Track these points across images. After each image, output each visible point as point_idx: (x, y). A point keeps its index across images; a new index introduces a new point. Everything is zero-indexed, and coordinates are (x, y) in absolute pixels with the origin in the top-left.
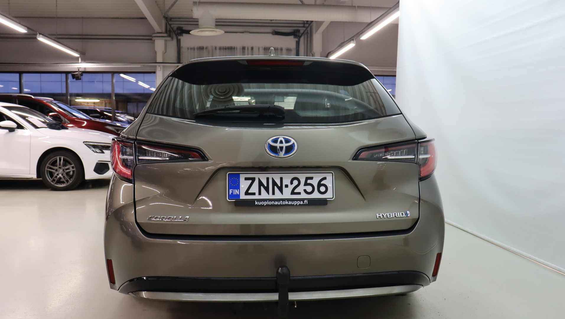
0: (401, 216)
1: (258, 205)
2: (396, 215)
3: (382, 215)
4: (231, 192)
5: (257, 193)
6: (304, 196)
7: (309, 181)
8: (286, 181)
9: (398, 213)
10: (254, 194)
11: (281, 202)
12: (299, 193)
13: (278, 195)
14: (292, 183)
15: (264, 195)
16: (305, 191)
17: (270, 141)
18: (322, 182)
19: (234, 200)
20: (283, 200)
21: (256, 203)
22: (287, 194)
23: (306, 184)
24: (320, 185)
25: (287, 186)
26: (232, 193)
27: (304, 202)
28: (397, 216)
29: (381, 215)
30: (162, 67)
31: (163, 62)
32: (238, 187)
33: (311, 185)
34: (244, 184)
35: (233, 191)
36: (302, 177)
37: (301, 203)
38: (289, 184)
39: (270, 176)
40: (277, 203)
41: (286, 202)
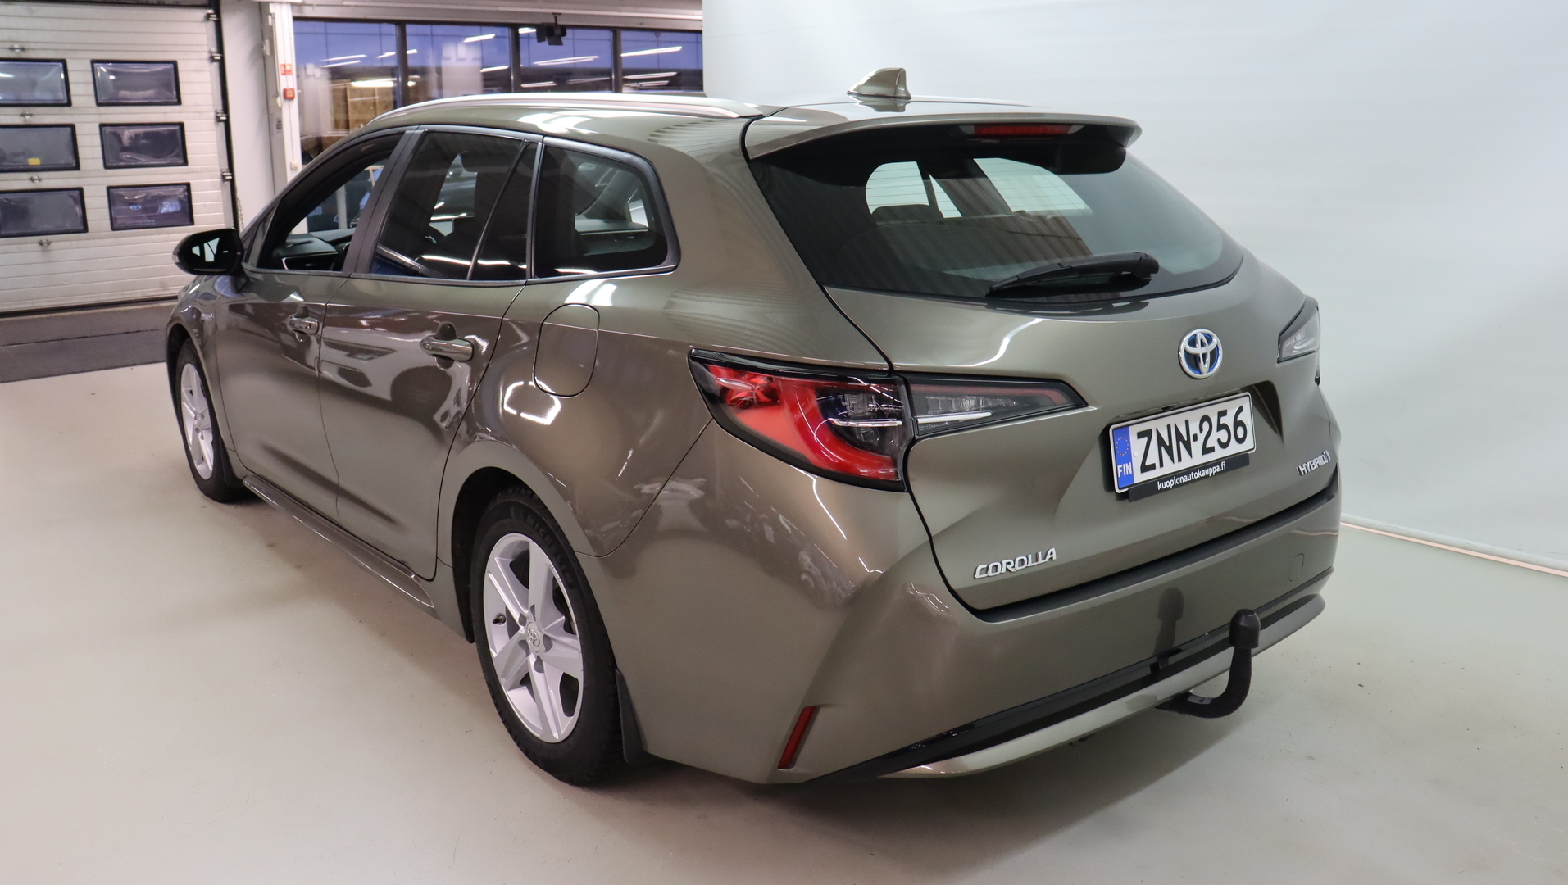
0: (1323, 463)
1: (1161, 490)
2: (1319, 462)
3: (1305, 466)
4: (1120, 471)
5: (1158, 465)
6: (1220, 453)
7: (1223, 420)
8: (1195, 428)
9: (1319, 458)
10: (1153, 467)
11: (1191, 474)
12: (1212, 450)
13: (1187, 462)
14: (1201, 430)
15: (1170, 467)
16: (1219, 440)
17: (1185, 344)
18: (1239, 419)
19: (1126, 489)
20: (1193, 469)
21: (1159, 486)
22: (1199, 458)
23: (1221, 427)
24: (1238, 424)
25: (1195, 439)
26: (1122, 473)
27: (1220, 467)
28: (1320, 465)
29: (1304, 469)
32: (1128, 459)
33: (1225, 427)
34: (1137, 446)
35: (1122, 468)
36: (1212, 411)
37: (1218, 470)
38: (1197, 432)
39: (1171, 420)
40: (1186, 479)
41: (1199, 474)
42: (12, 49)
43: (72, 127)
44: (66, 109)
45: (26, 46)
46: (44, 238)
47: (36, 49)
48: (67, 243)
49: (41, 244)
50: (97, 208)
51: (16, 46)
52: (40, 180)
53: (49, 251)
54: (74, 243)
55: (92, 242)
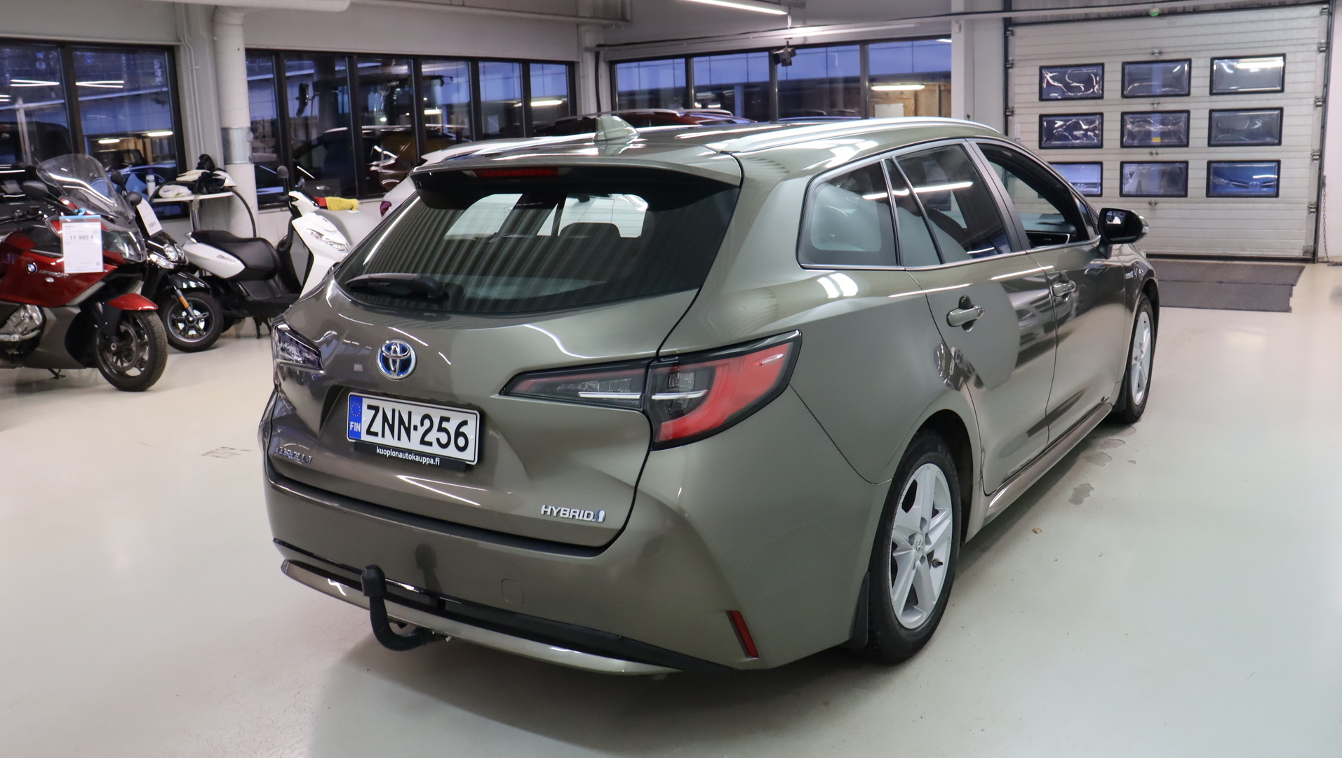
0: (585, 518)
1: (379, 454)
2: (577, 515)
3: (552, 509)
4: (351, 426)
5: (380, 434)
6: (436, 449)
7: (445, 425)
8: (416, 420)
9: (582, 512)
10: (376, 434)
11: (407, 454)
12: (430, 444)
13: (404, 443)
14: (422, 424)
15: (389, 440)
16: (438, 440)
18: (461, 430)
19: (354, 441)
20: (410, 452)
21: (378, 451)
22: (415, 444)
23: (441, 429)
24: (458, 434)
25: (416, 428)
26: (353, 428)
27: (434, 461)
28: (577, 517)
29: (549, 510)
30: (962, 23)
31: (966, 11)
32: (359, 420)
33: (446, 431)
34: (367, 415)
35: (353, 425)
36: (436, 414)
37: (432, 462)
38: (418, 424)
39: (398, 407)
40: (401, 455)
41: (413, 457)
42: (1153, 53)
43: (1188, 112)
44: (1185, 99)
45: (1163, 50)
46: (1153, 200)
47: (1171, 52)
48: (1170, 205)
49: (1150, 204)
50: (1197, 179)
51: (1156, 51)
52: (1157, 154)
53: (1155, 209)
54: (1175, 205)
55: (1188, 205)
